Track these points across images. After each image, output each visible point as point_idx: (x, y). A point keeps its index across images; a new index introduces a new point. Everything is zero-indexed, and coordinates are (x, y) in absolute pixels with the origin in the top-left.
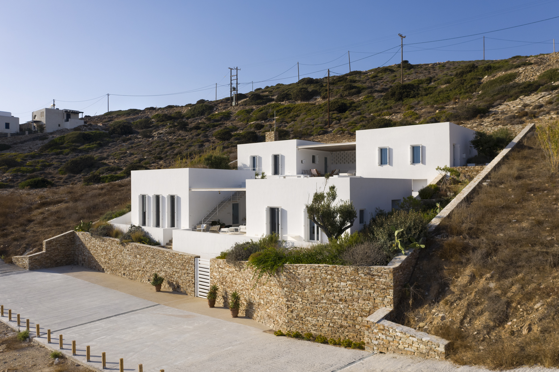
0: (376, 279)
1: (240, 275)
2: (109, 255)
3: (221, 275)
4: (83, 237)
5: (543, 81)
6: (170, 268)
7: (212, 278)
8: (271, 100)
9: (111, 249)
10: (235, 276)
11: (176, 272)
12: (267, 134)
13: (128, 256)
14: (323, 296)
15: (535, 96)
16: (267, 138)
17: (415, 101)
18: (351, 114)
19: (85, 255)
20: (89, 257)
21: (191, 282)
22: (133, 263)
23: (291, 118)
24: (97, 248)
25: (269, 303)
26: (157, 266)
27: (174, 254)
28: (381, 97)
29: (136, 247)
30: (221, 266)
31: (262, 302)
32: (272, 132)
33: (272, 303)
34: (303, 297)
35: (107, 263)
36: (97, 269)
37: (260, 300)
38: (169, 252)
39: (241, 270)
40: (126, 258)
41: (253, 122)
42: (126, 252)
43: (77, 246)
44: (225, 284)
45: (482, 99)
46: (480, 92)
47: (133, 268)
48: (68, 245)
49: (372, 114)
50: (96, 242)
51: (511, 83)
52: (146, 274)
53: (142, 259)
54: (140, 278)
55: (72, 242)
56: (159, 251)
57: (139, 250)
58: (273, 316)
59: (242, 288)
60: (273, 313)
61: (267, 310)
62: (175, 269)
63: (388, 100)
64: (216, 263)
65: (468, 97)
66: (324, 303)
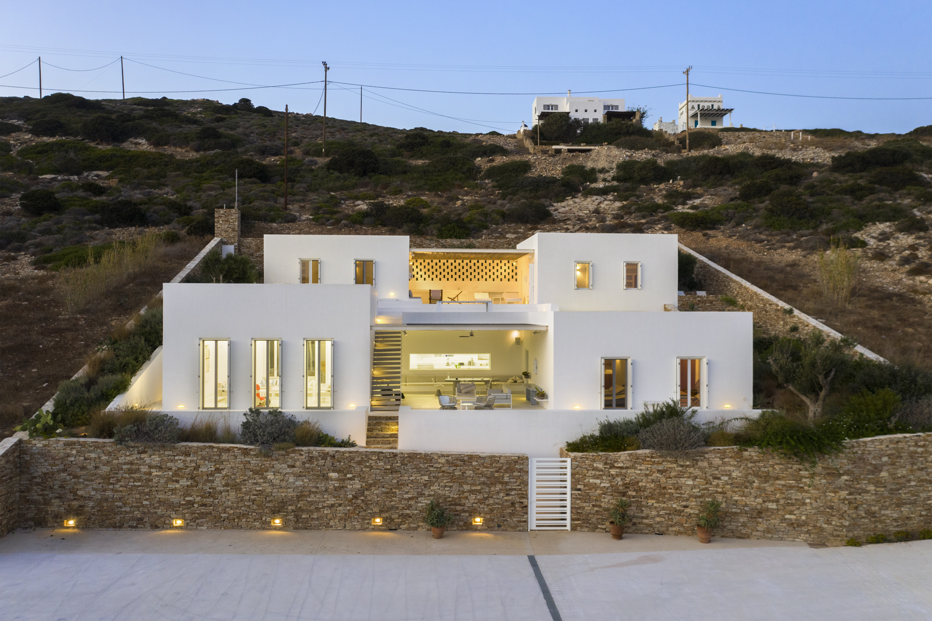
1: (697, 472)
2: (204, 484)
3: (619, 479)
4: (74, 452)
5: (575, 179)
6: (451, 487)
7: (579, 490)
8: (18, 129)
9: (218, 470)
10: (675, 477)
11: (471, 492)
12: (220, 214)
13: (291, 479)
14: (912, 477)
15: (589, 199)
16: (219, 221)
17: (396, 181)
18: (292, 187)
19: (82, 496)
20: (106, 500)
21: (517, 505)
22: (314, 492)
23: (149, 178)
24: (150, 473)
25: (792, 505)
26: (406, 489)
27: (466, 458)
28: (316, 163)
29: (325, 456)
30: (620, 465)
31: (773, 506)
32: (233, 211)
33: (804, 504)
34: (878, 483)
35: (196, 506)
36: (148, 525)
37: (767, 504)
38: (448, 456)
39: (700, 464)
40: (284, 484)
41: (48, 176)
42: (285, 472)
43: (35, 478)
44: (634, 494)
45: (514, 193)
46: (487, 181)
47: (311, 503)
48: (11, 478)
49: (332, 193)
50: (141, 459)
51: (530, 175)
52: (365, 511)
53: (349, 479)
54: (342, 522)
55: (17, 468)
56: (413, 457)
57: (339, 462)
58: (805, 524)
59: (699, 494)
60: (807, 518)
61: (787, 516)
62: (466, 487)
63: (341, 171)
64: (597, 459)
65: (477, 186)
66: (912, 486)
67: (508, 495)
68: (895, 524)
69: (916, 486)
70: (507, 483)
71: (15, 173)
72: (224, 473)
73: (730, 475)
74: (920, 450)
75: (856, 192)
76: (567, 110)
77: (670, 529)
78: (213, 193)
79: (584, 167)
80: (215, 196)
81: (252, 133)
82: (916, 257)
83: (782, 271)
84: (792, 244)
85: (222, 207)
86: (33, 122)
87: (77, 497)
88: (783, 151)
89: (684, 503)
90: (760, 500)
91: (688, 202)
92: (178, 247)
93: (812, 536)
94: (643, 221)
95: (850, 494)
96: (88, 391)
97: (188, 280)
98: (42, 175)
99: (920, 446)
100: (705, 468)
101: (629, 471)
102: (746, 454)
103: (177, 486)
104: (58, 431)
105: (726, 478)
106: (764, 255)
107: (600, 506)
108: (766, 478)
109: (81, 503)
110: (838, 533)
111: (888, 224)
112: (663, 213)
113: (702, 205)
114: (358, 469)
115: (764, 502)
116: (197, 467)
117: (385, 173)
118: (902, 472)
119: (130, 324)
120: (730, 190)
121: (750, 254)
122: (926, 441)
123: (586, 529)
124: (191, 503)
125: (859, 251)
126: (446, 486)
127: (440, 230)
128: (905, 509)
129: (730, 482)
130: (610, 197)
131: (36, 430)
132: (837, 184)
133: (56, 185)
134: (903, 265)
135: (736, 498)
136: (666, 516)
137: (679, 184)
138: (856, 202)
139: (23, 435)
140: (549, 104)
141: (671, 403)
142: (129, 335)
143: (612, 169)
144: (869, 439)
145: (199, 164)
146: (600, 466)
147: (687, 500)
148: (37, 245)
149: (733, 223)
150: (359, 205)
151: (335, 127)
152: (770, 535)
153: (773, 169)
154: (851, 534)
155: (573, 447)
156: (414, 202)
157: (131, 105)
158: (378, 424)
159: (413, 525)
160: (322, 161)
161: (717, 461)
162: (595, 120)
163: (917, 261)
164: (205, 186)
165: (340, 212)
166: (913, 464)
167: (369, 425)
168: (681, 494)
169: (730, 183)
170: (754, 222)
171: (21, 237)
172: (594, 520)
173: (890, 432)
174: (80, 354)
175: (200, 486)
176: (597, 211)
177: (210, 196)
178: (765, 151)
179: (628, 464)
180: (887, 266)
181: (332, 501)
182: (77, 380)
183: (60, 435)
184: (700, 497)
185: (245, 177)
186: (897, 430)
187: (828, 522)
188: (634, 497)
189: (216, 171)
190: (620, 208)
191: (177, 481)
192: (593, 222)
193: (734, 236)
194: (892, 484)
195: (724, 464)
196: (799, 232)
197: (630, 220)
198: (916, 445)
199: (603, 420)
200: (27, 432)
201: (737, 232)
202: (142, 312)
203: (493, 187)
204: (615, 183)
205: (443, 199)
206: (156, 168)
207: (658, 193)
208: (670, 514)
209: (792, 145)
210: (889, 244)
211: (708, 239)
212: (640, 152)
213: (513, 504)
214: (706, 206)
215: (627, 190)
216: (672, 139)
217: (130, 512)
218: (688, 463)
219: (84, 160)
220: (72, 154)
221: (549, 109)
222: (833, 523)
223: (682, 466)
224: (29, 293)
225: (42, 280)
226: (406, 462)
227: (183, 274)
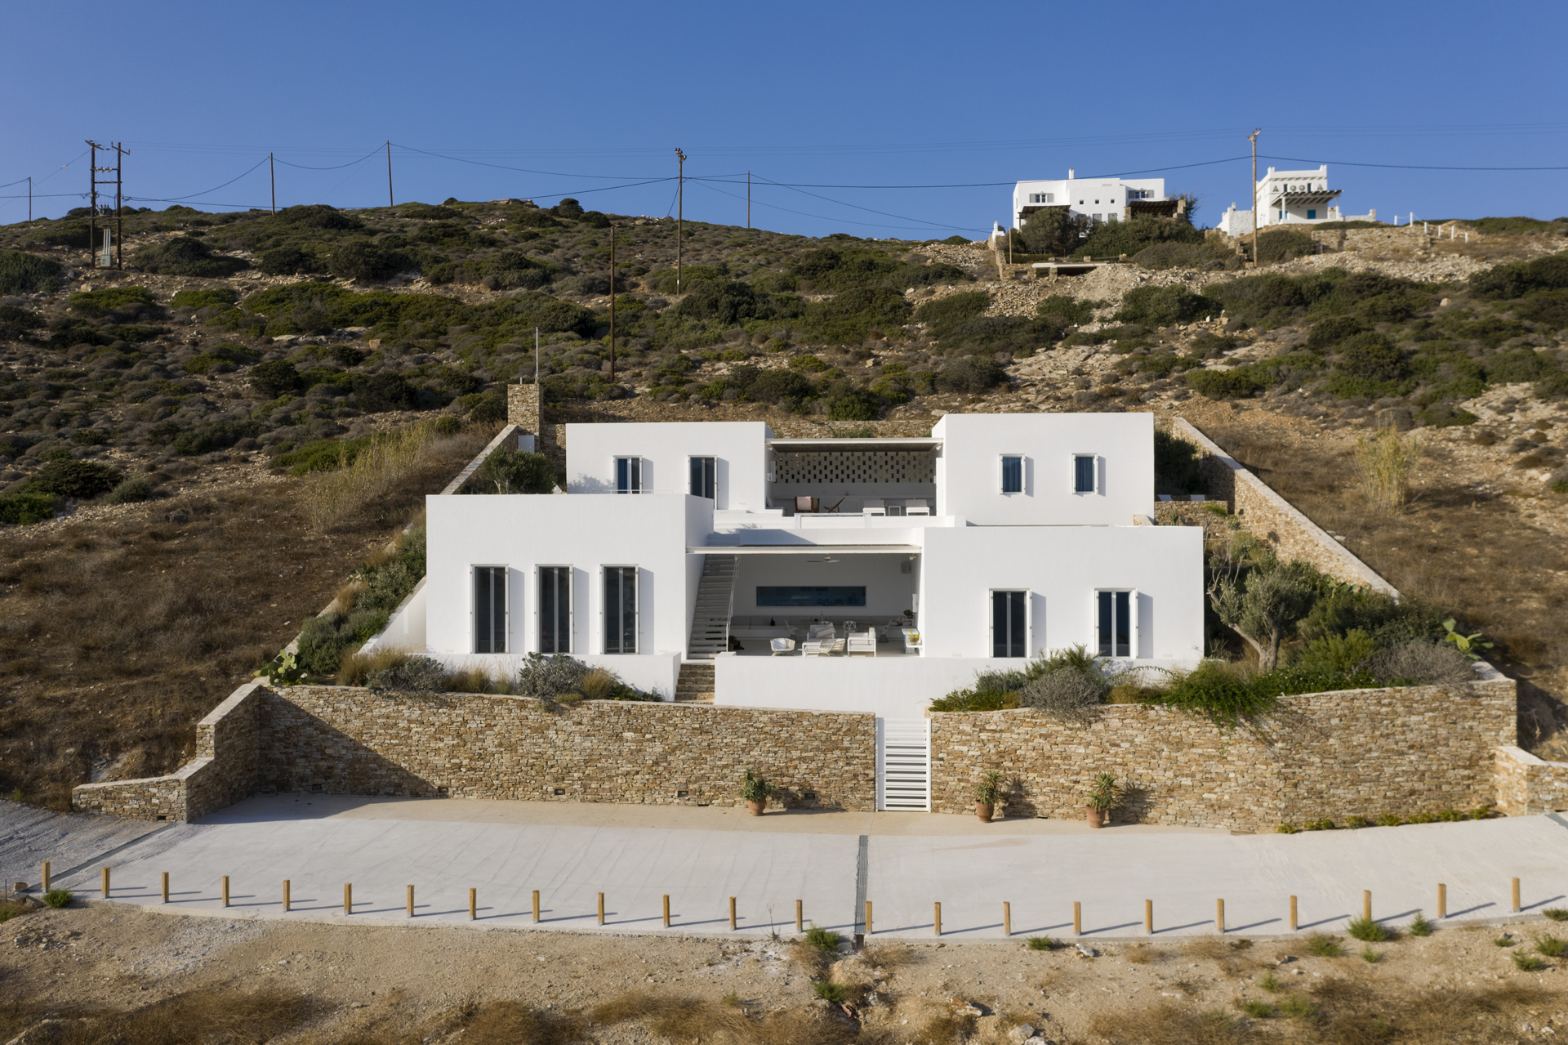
0: (1484, 703)
1: (1089, 737)
2: (474, 744)
3: (991, 746)
4: (321, 702)
5: (1057, 320)
6: (776, 753)
7: (942, 759)
8: (243, 265)
9: (489, 727)
10: (1063, 743)
11: (802, 759)
12: (514, 390)
13: (578, 739)
14: (1373, 746)
15: (1071, 352)
16: (513, 402)
17: (778, 329)
18: (625, 344)
19: (330, 756)
20: (359, 760)
21: (860, 778)
22: (605, 756)
23: (423, 336)
24: (409, 729)
25: (1213, 780)
26: (719, 754)
27: (794, 716)
28: (665, 304)
29: (618, 711)
30: (993, 727)
31: (1186, 782)
32: (532, 387)
33: (1228, 779)
34: (1325, 753)
35: (463, 770)
36: (407, 792)
37: (1179, 779)
38: (772, 713)
39: (1094, 726)
40: (567, 745)
41: (285, 338)
42: (570, 729)
43: (277, 732)
44: (1011, 765)
45: (955, 345)
46: (919, 326)
47: (602, 770)
48: (250, 731)
49: (684, 352)
50: (398, 711)
51: (987, 314)
52: (668, 780)
53: (648, 740)
54: (640, 794)
55: (256, 720)
56: (728, 713)
57: (636, 718)
58: (1229, 806)
59: (1093, 766)
60: (1231, 798)
61: (1206, 795)
62: (795, 754)
63: (699, 316)
64: (964, 721)
65: (903, 333)
66: (1374, 758)
67: (848, 764)
68: (1350, 807)
69: (1378, 758)
70: (847, 749)
71: (241, 334)
72: (496, 729)
73: (1132, 742)
74: (1384, 710)
75: (1490, 333)
76: (1065, 203)
77: (1057, 811)
78: (511, 357)
79: (1072, 299)
80: (515, 361)
81: (577, 256)
82: (1544, 439)
83: (1328, 463)
84: (1361, 420)
85: (517, 382)
86: (265, 253)
87: (326, 757)
88: (1402, 264)
89: (1074, 778)
90: (1170, 774)
91: (1225, 353)
92: (460, 438)
93: (1238, 821)
94: (1146, 386)
95: (1286, 766)
96: (338, 630)
97: (466, 489)
98: (277, 335)
99: (1384, 705)
100: (1100, 731)
101: (1004, 735)
102: (1152, 713)
103: (441, 745)
104: (303, 676)
105: (1127, 745)
106: (1314, 438)
107: (968, 781)
108: (1178, 745)
109: (330, 764)
110: (1271, 818)
111: (1526, 385)
112: (1182, 371)
113: (1249, 358)
114: (659, 728)
115: (1176, 776)
116: (465, 722)
117: (765, 317)
118: (1360, 738)
119: (391, 547)
120: (1300, 331)
121: (1295, 438)
122: (1394, 698)
123: (950, 811)
124: (460, 766)
125: (1457, 431)
126: (769, 752)
127: (832, 406)
128: (1364, 789)
129: (1132, 749)
130: (1106, 347)
131: (278, 676)
132: (1471, 319)
133: (296, 352)
134: (1517, 452)
135: (1140, 771)
136: (1052, 795)
137: (1219, 325)
138: (1486, 350)
139: (264, 681)
140: (1039, 192)
141: (1075, 650)
142: (388, 561)
143: (1116, 301)
144: (1313, 695)
145: (493, 311)
146: (968, 728)
147: (1078, 774)
148: (274, 441)
149: (1284, 387)
150: (719, 369)
151: (703, 240)
152: (1184, 820)
153: (1374, 295)
154: (1287, 820)
155: (940, 706)
156: (802, 362)
157: (402, 217)
158: (692, 674)
159: (727, 801)
160: (675, 300)
161: (1115, 723)
162: (1113, 216)
163: (1542, 445)
164: (499, 346)
165: (691, 382)
166: (1374, 729)
167: (681, 674)
168: (1070, 765)
169: (1301, 320)
170: (1316, 384)
171: (252, 430)
172: (960, 799)
173: (1348, 686)
174: (329, 587)
175: (469, 745)
176: (1078, 372)
177: (508, 361)
178: (1372, 264)
179: (1003, 726)
180: (1491, 454)
181: (628, 767)
182: (324, 617)
183: (305, 681)
184: (1094, 769)
185: (557, 331)
186: (1358, 684)
187: (1259, 804)
188: (1010, 769)
189: (517, 323)
190: (1117, 365)
191: (441, 740)
192: (1071, 389)
193: (1278, 408)
194: (1346, 754)
195: (1125, 726)
196: (1378, 401)
197: (1127, 385)
198: (1379, 703)
199: (984, 671)
200: (268, 677)
201: (1285, 401)
202: (406, 531)
203: (928, 335)
204: (1118, 324)
205: (848, 357)
206: (433, 321)
207: (1182, 341)
208: (1056, 791)
209: (1420, 253)
210: (1511, 418)
211: (1239, 413)
212: (1164, 272)
213: (855, 776)
214: (1253, 358)
215: (1134, 335)
216: (1232, 245)
217: (386, 776)
218: (1078, 725)
219: (334, 312)
220: (317, 304)
221: (1038, 201)
222: (1265, 804)
223: (1071, 729)
224: (265, 507)
225: (281, 489)
226: (718, 719)
227: (461, 480)
